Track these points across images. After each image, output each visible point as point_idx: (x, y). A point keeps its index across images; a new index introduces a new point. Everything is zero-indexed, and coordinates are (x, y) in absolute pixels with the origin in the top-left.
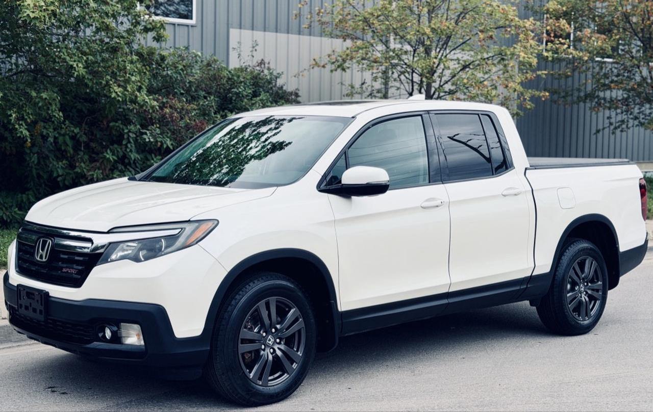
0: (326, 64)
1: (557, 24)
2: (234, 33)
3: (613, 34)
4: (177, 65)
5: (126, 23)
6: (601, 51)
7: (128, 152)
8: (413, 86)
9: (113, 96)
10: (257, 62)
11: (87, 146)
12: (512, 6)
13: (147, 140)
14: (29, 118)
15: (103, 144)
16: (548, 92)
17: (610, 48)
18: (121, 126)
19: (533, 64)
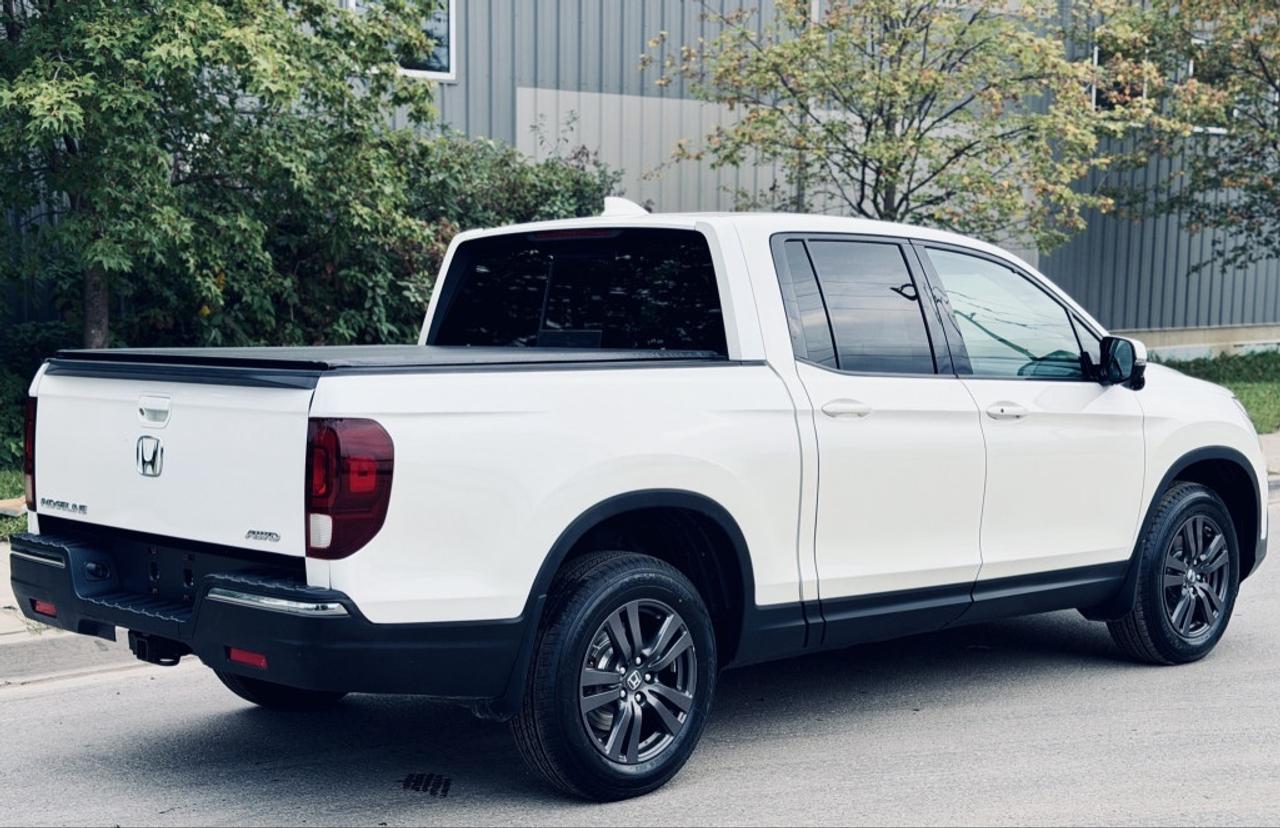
0: (702, 153)
1: (1136, 72)
2: (524, 94)
3: (1230, 84)
4: (451, 164)
5: (358, 86)
6: (1206, 116)
7: (375, 323)
8: (863, 190)
9: (355, 223)
10: (573, 151)
11: (298, 313)
12: (1054, 40)
13: (412, 300)
14: (218, 264)
15: (325, 309)
16: (1112, 198)
17: (1223, 110)
18: (360, 276)
19: (1089, 147)
